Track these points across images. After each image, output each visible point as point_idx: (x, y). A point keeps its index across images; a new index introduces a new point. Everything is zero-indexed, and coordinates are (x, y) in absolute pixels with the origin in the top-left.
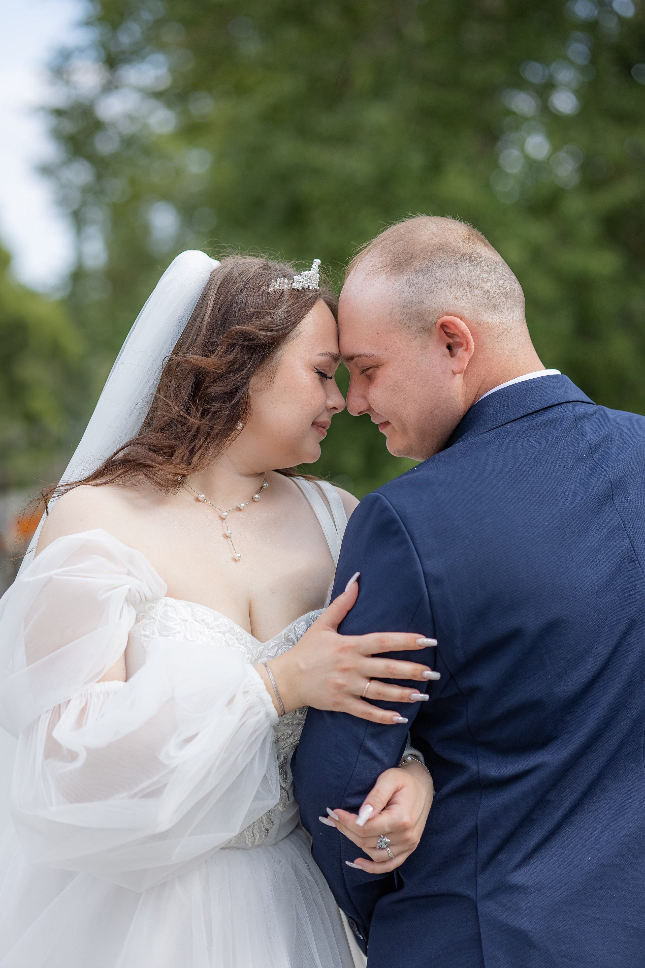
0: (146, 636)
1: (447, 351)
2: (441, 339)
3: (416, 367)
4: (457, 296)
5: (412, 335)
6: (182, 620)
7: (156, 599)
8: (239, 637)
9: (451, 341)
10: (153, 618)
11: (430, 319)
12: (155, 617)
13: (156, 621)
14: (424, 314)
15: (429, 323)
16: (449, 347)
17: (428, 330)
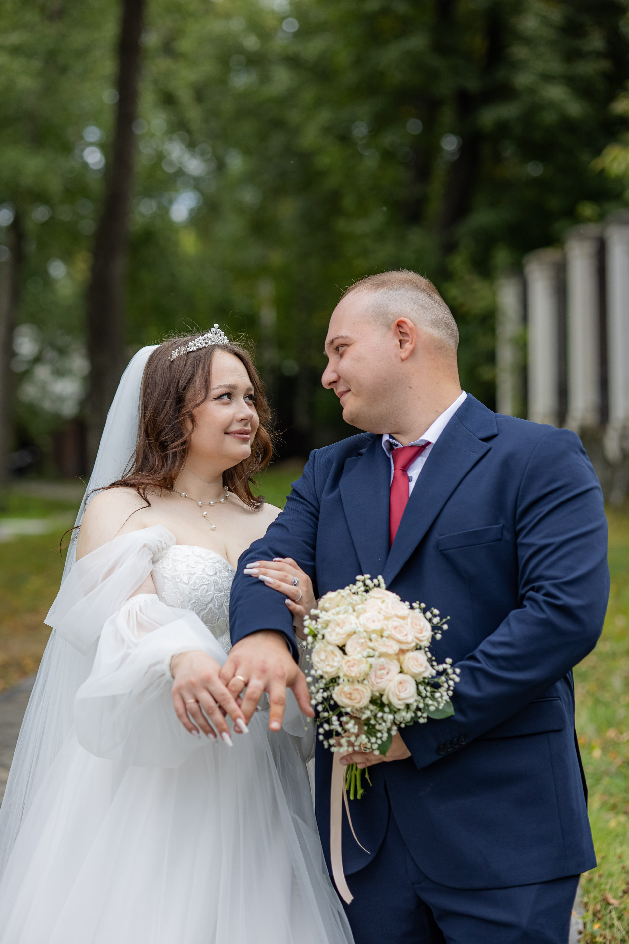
0: (163, 568)
1: (399, 343)
2: (396, 334)
3: (375, 347)
4: (413, 309)
5: (377, 326)
6: (186, 556)
7: (168, 547)
8: (224, 566)
9: (402, 338)
10: (167, 557)
11: (391, 317)
12: (168, 556)
13: (169, 558)
14: (388, 314)
15: (390, 320)
16: (400, 341)
17: (389, 325)
